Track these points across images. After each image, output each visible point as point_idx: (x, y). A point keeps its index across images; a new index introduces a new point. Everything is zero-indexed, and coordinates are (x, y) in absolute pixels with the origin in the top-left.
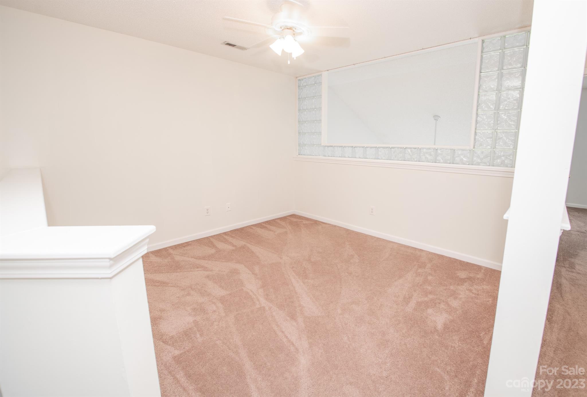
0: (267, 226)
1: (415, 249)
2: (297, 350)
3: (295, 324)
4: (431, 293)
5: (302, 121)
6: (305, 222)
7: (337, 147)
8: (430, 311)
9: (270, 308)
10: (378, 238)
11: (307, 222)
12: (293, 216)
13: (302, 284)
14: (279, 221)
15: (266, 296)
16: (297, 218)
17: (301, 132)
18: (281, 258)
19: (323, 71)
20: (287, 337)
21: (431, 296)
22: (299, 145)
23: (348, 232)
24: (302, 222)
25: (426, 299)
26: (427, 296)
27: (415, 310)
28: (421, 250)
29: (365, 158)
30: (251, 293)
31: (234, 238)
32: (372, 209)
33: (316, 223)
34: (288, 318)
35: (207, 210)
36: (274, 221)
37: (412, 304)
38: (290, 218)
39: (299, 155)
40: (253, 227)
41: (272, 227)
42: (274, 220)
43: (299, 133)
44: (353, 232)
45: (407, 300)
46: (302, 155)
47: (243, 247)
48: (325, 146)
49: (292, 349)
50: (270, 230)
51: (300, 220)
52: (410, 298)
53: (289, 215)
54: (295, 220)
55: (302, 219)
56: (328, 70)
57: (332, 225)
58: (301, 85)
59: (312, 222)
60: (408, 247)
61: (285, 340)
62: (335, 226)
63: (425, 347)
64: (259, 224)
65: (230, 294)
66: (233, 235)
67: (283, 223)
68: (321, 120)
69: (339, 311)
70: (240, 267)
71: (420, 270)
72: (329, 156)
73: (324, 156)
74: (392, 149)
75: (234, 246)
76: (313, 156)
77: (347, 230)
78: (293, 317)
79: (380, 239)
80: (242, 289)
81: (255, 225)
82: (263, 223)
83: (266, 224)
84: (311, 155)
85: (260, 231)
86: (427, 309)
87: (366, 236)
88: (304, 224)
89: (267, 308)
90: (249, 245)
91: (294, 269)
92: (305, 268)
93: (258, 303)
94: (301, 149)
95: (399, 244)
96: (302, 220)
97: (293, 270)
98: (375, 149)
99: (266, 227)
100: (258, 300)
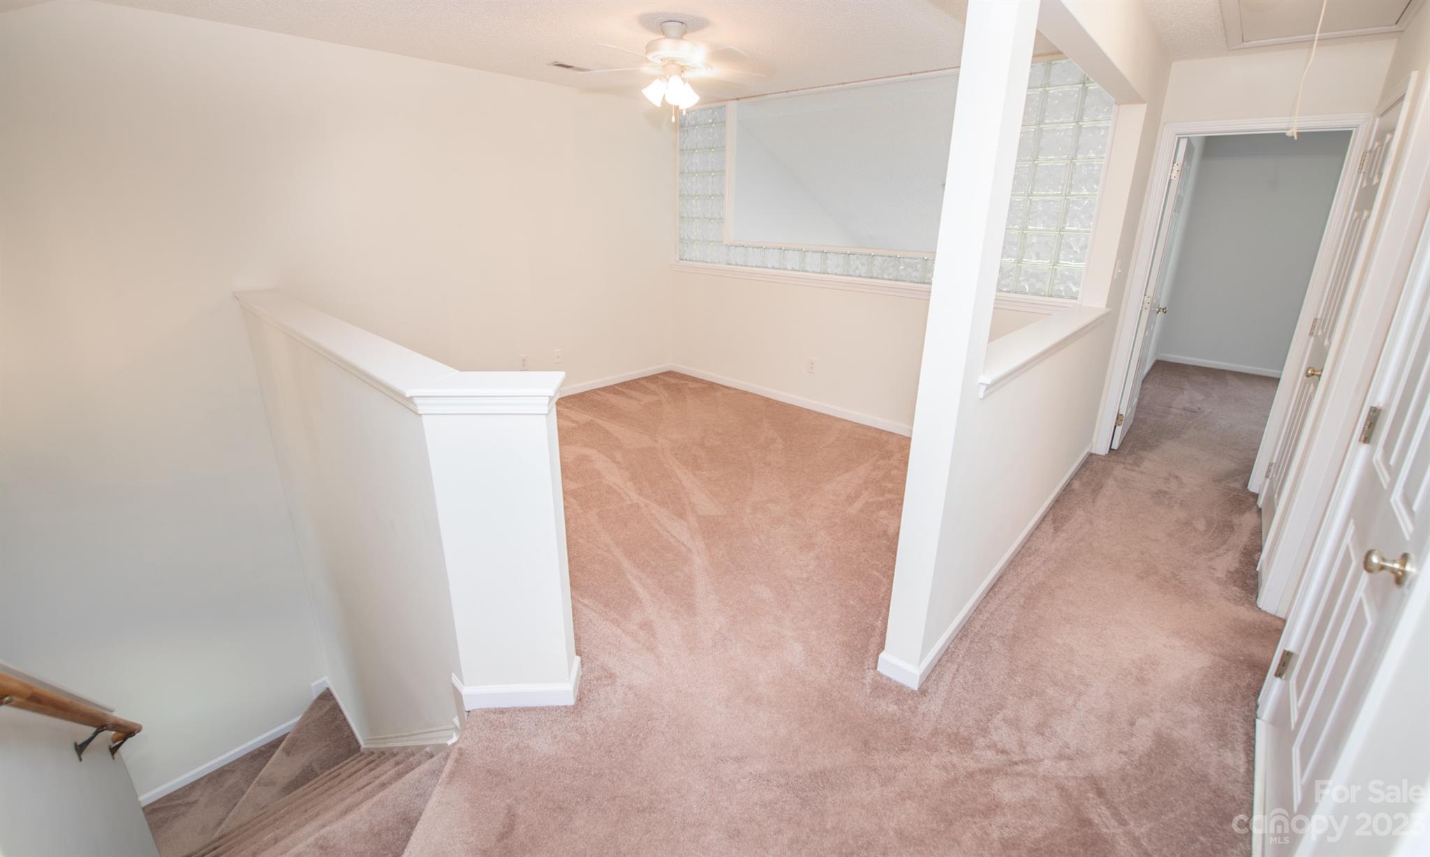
0: (625, 390)
1: (881, 431)
2: (689, 550)
3: (685, 524)
4: (890, 492)
5: (686, 193)
6: (691, 385)
7: (753, 247)
8: (883, 513)
9: (647, 506)
10: (820, 414)
11: (695, 385)
12: (669, 374)
13: (692, 476)
14: (644, 382)
15: (639, 491)
16: (678, 378)
17: (686, 216)
18: (656, 441)
19: (728, 100)
20: (675, 537)
21: (888, 496)
22: (681, 240)
23: (768, 402)
24: (687, 384)
25: (881, 499)
26: (882, 495)
27: (861, 511)
28: (890, 433)
29: (803, 271)
30: (615, 487)
31: (572, 410)
32: (812, 364)
33: (712, 386)
34: (675, 517)
35: (524, 360)
36: (637, 383)
37: (858, 505)
38: (665, 378)
39: (681, 259)
40: (600, 392)
41: (634, 392)
42: (636, 381)
43: (682, 218)
44: (778, 402)
45: (851, 499)
46: (686, 260)
47: (590, 424)
48: (731, 246)
49: (683, 549)
50: (631, 398)
51: (683, 382)
52: (857, 496)
53: (662, 371)
54: (673, 381)
55: (686, 380)
56: (738, 99)
57: (741, 391)
58: (687, 124)
59: (704, 385)
60: (870, 428)
61: (672, 540)
62: (746, 393)
63: (864, 551)
64: (611, 386)
65: (584, 488)
66: (568, 405)
67: (653, 387)
68: (722, 195)
69: (748, 510)
70: (592, 453)
71: (881, 462)
72: (736, 265)
73: (728, 264)
74: (851, 256)
75: (574, 422)
76: (708, 262)
77: (767, 400)
78: (681, 515)
79: (824, 415)
80: (601, 482)
81: (605, 389)
82: (617, 385)
83: (622, 387)
84: (703, 262)
85: (613, 399)
86: (878, 511)
87: (800, 410)
88: (690, 388)
89: (642, 505)
90: (600, 422)
91: (678, 456)
92: (695, 455)
93: (628, 498)
94: (686, 248)
95: (855, 423)
96: (687, 382)
97: (677, 459)
98: (820, 254)
99: (624, 393)
100: (628, 495)
